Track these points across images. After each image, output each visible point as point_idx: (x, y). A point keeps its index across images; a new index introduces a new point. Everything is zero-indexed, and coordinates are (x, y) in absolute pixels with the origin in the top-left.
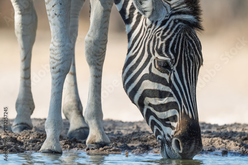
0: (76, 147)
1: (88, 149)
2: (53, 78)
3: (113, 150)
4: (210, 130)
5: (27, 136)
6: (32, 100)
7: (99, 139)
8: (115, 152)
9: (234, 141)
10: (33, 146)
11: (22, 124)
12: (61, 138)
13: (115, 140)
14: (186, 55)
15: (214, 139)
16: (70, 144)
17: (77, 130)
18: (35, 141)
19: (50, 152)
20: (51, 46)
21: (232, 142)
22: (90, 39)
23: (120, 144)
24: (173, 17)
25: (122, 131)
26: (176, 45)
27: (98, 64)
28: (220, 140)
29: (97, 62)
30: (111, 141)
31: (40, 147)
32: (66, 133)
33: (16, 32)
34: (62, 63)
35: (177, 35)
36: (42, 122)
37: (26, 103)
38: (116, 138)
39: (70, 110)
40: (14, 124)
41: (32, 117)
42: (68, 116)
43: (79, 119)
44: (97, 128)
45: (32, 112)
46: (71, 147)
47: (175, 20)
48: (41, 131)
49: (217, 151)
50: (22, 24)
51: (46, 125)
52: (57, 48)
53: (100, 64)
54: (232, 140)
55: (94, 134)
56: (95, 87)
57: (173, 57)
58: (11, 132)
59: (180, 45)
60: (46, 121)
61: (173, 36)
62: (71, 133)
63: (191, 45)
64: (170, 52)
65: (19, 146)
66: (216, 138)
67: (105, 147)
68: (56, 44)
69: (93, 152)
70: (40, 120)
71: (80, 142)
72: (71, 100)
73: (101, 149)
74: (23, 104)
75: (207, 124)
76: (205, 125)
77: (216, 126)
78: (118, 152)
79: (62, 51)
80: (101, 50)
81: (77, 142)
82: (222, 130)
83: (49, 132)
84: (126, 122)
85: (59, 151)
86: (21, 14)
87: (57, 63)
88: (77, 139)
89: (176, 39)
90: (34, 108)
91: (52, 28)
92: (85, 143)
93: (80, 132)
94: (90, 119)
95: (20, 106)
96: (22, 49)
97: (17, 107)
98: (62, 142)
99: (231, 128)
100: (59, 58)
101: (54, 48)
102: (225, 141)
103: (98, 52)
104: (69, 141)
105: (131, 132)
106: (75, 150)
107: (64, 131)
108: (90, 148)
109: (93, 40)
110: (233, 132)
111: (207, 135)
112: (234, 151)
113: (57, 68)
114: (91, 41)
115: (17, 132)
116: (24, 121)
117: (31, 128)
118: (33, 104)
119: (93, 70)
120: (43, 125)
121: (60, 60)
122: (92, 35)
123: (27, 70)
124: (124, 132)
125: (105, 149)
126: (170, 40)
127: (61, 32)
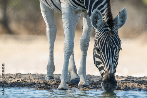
0: (74, 87)
1: (79, 88)
2: (65, 56)
3: (90, 88)
4: (133, 80)
5: (52, 82)
6: (54, 66)
7: (84, 83)
8: (91, 89)
9: (144, 84)
10: (55, 86)
11: (50, 76)
12: (67, 83)
13: (91, 84)
14: (107, 45)
15: (135, 83)
16: (71, 86)
17: (74, 79)
18: (55, 84)
19: (62, 89)
20: (65, 42)
21: (143, 85)
22: (82, 38)
23: (93, 86)
24: (105, 28)
25: (94, 80)
26: (102, 41)
27: (85, 50)
28: (138, 84)
29: (85, 49)
30: (89, 84)
31: (58, 87)
32: (69, 81)
33: (47, 35)
34: (69, 49)
35: (104, 36)
36: (58, 76)
37: (51, 67)
38: (91, 83)
39: (71, 70)
40: (46, 76)
41: (54, 73)
42: (70, 73)
43: (75, 74)
44: (83, 79)
45: (54, 71)
46: (72, 87)
47: (105, 30)
48: (58, 80)
49: (136, 89)
50: (50, 32)
51: (61, 77)
52: (67, 43)
53: (86, 50)
54: (143, 84)
55: (82, 81)
56: (84, 60)
57: (100, 46)
58: (45, 80)
59: (105, 41)
60: (61, 75)
61: (102, 37)
62: (72, 81)
63: (111, 41)
64: (99, 44)
65: (48, 87)
66: (136, 83)
67: (86, 87)
68: (67, 41)
69: (81, 89)
70: (58, 75)
71: (75, 85)
72: (71, 66)
73: (85, 88)
74: (50, 68)
75: (132, 77)
76: (131, 77)
77: (136, 78)
78: (92, 89)
79: (70, 44)
80: (87, 44)
81: (74, 85)
82: (139, 80)
83: (62, 80)
84: (96, 76)
85: (66, 89)
86: (49, 27)
87: (67, 49)
88: (74, 83)
89: (103, 38)
90: (55, 69)
91: (65, 33)
92: (78, 85)
93: (75, 80)
94: (80, 74)
95: (49, 68)
96: (50, 43)
97: (47, 69)
98: (68, 85)
99: (143, 79)
100: (68, 47)
101: (66, 42)
102: (140, 85)
103: (86, 45)
104: (71, 84)
105: (98, 80)
106: (73, 88)
107: (69, 80)
108: (80, 87)
109: (83, 39)
110: (143, 80)
111: (132, 82)
112: (144, 89)
113: (67, 52)
114: (82, 40)
115: (48, 80)
116: (51, 75)
117: (54, 79)
118: (54, 67)
119: (83, 53)
120: (59, 77)
121: (68, 48)
122: (83, 37)
123: (52, 52)
124: (95, 80)
125: (87, 88)
126: (100, 38)
127: (69, 36)
